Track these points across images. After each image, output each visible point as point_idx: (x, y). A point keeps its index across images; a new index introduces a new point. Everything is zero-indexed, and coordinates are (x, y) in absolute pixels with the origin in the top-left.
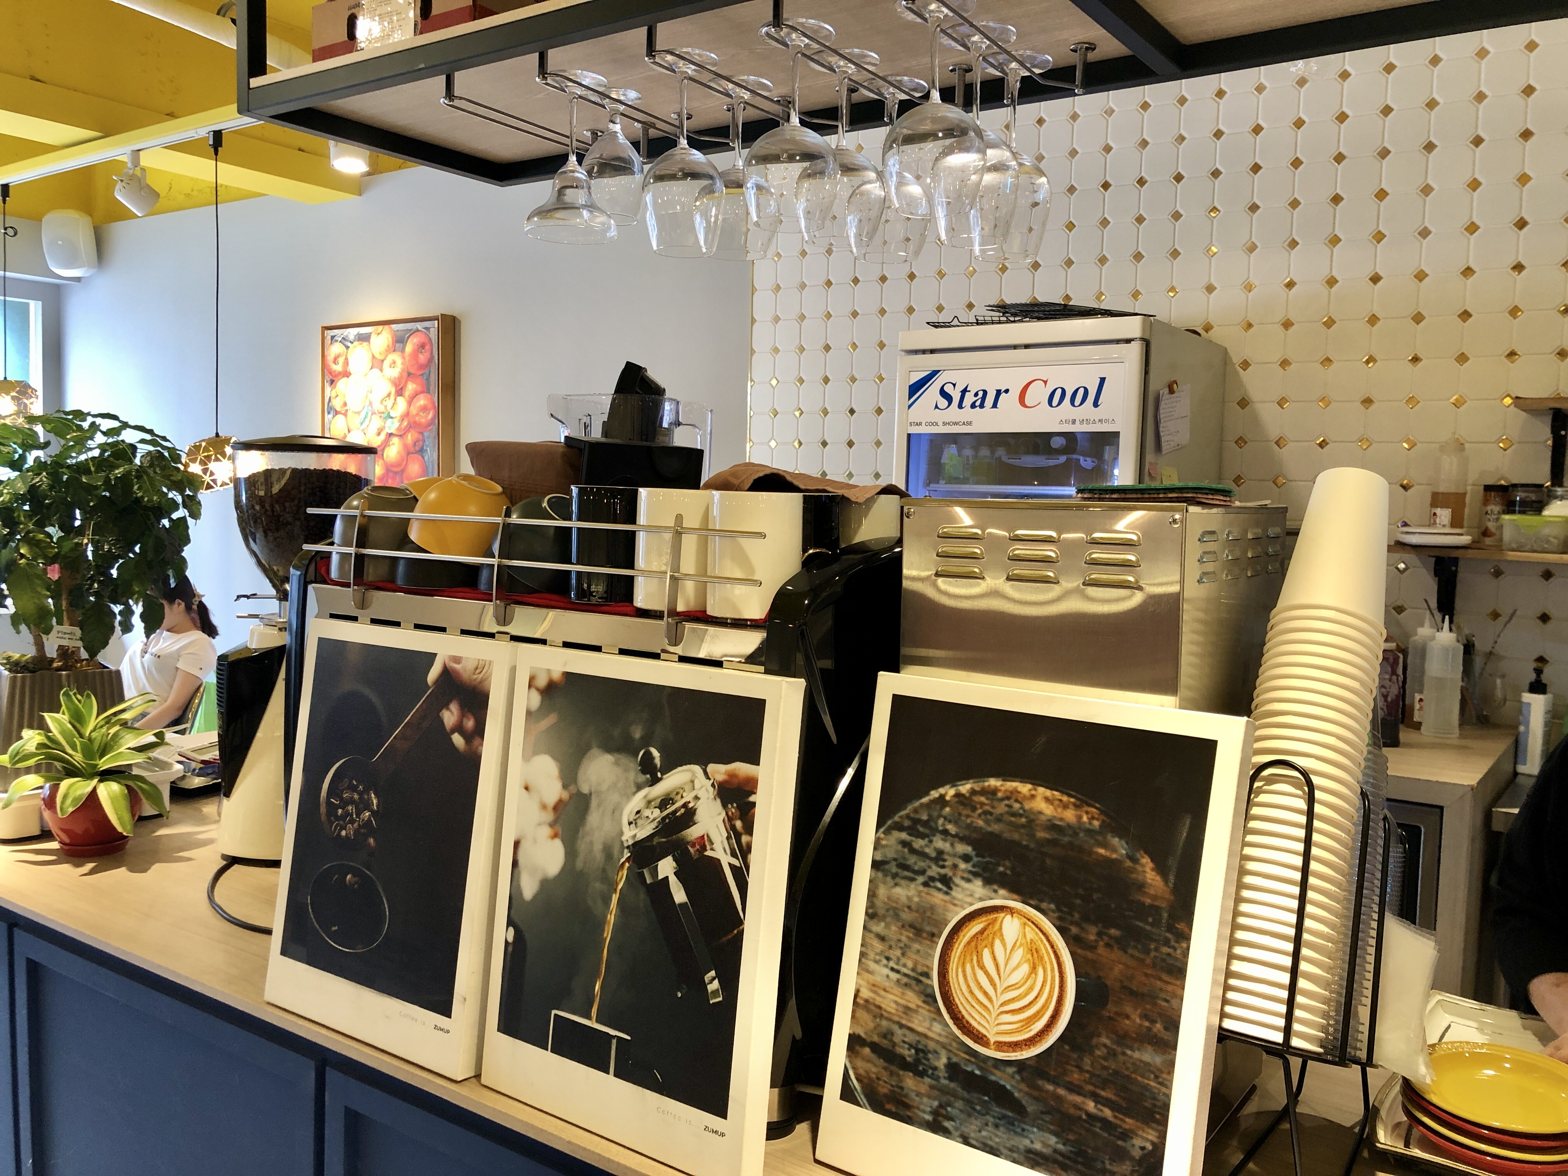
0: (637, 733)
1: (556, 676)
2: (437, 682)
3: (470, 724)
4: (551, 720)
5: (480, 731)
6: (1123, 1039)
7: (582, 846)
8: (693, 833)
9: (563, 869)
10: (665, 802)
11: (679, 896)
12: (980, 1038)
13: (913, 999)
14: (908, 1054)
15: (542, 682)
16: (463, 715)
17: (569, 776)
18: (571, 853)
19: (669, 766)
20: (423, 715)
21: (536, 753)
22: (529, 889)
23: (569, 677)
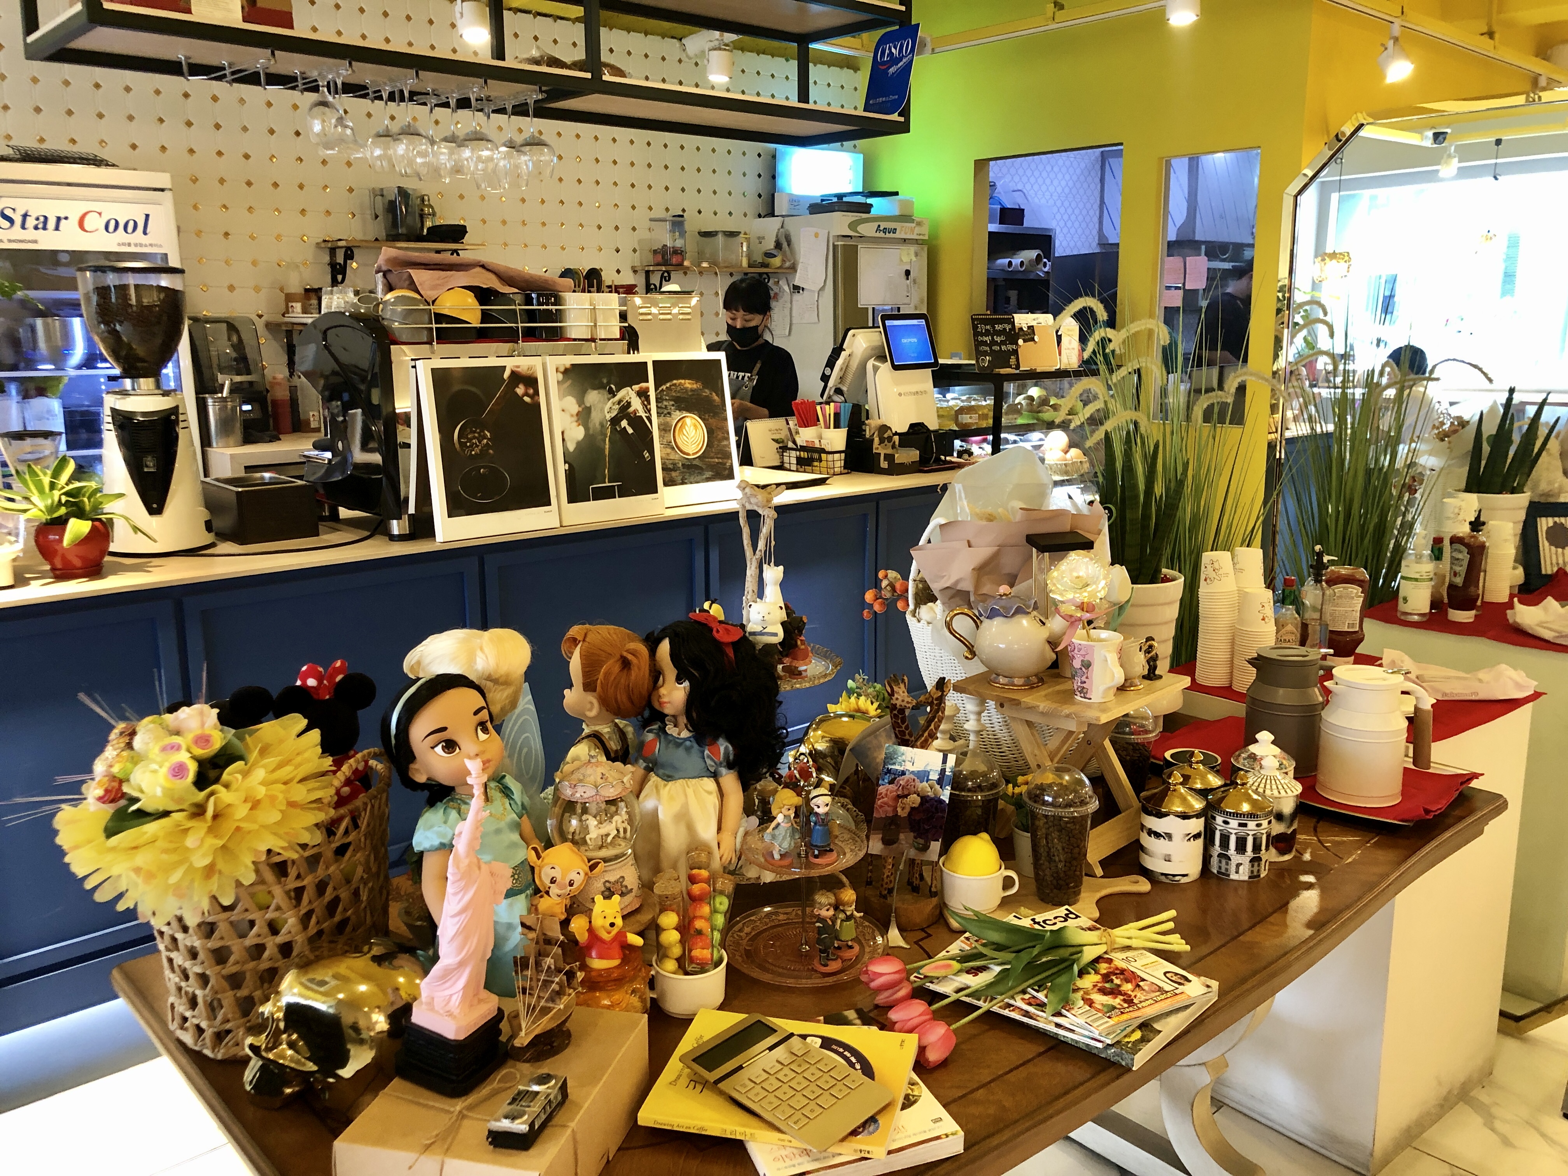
0: (605, 381)
1: (568, 366)
2: (509, 377)
3: (531, 391)
4: (569, 383)
5: (537, 393)
6: (720, 441)
7: (591, 425)
8: (631, 409)
9: (585, 436)
10: (619, 402)
11: (630, 431)
12: (688, 454)
13: (669, 450)
14: (671, 466)
15: (562, 369)
16: (526, 389)
17: (581, 402)
18: (587, 429)
19: (618, 390)
20: (505, 392)
21: (564, 396)
22: (571, 447)
23: (574, 366)
